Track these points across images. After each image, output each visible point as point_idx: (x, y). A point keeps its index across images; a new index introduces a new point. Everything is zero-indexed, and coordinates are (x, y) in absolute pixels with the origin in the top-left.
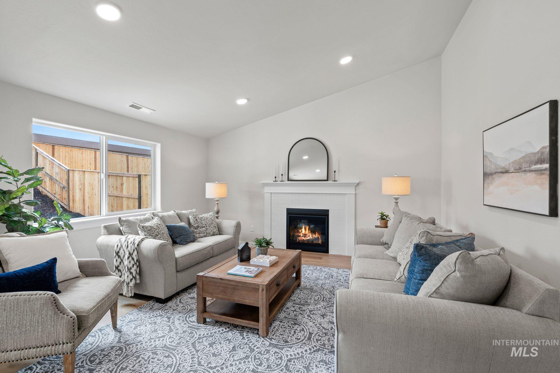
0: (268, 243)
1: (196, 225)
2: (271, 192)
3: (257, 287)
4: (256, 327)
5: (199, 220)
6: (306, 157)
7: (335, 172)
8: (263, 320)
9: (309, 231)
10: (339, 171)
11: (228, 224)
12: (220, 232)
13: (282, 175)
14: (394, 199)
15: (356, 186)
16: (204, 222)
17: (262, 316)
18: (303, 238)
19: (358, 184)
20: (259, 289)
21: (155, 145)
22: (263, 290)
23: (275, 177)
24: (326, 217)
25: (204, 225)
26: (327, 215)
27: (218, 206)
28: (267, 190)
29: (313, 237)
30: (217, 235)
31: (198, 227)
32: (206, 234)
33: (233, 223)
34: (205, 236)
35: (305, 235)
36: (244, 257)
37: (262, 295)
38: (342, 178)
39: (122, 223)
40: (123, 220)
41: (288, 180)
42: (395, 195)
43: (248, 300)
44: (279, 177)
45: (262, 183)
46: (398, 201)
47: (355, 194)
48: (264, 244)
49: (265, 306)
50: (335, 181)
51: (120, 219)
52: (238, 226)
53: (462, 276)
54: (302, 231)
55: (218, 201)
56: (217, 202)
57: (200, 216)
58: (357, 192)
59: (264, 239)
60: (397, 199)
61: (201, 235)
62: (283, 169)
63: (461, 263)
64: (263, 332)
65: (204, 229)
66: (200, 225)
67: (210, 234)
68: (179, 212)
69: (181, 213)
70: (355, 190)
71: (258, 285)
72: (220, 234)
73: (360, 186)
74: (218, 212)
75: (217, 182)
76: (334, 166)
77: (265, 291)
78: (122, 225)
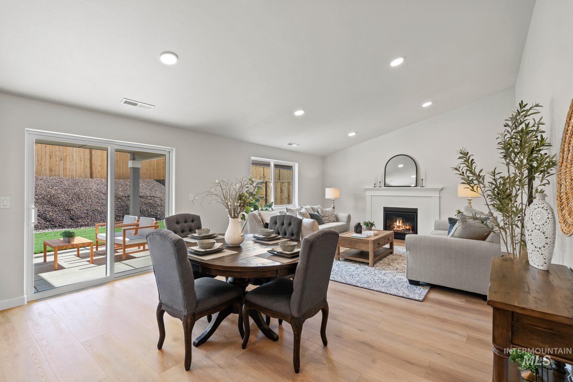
0: (372, 225)
1: (323, 215)
2: (372, 195)
3: (368, 241)
4: (367, 262)
5: (324, 212)
6: (401, 166)
7: (422, 180)
8: (371, 258)
9: (402, 224)
10: (426, 179)
11: (343, 215)
12: (337, 220)
13: (380, 182)
14: (467, 200)
15: (440, 191)
16: (327, 214)
17: (371, 256)
18: (397, 229)
19: (442, 189)
20: (369, 242)
21: (294, 164)
22: (371, 243)
23: (375, 184)
24: (415, 214)
25: (327, 216)
26: (416, 213)
27: (334, 204)
28: (368, 193)
29: (405, 228)
30: (335, 222)
31: (324, 216)
32: (329, 221)
33: (346, 215)
34: (328, 222)
35: (399, 227)
36: (358, 231)
37: (371, 246)
38: (428, 185)
39: (288, 211)
40: (288, 209)
41: (385, 186)
42: (468, 197)
43: (364, 248)
44: (377, 184)
45: (365, 189)
46: (471, 202)
47: (439, 197)
48: (370, 225)
49: (372, 251)
50: (422, 187)
51: (287, 208)
52: (349, 217)
53: (461, 228)
54: (396, 224)
55: (333, 200)
56: (333, 202)
57: (325, 210)
58: (441, 195)
59: (369, 222)
60: (470, 200)
61: (326, 221)
62: (381, 178)
63: (461, 222)
64: (371, 264)
65: (328, 217)
66: (325, 215)
67: (331, 221)
68: (312, 206)
69: (313, 207)
70: (440, 194)
71: (369, 240)
72: (337, 222)
73: (444, 191)
74: (334, 208)
75: (333, 188)
76: (422, 175)
77: (372, 244)
78: (287, 212)
